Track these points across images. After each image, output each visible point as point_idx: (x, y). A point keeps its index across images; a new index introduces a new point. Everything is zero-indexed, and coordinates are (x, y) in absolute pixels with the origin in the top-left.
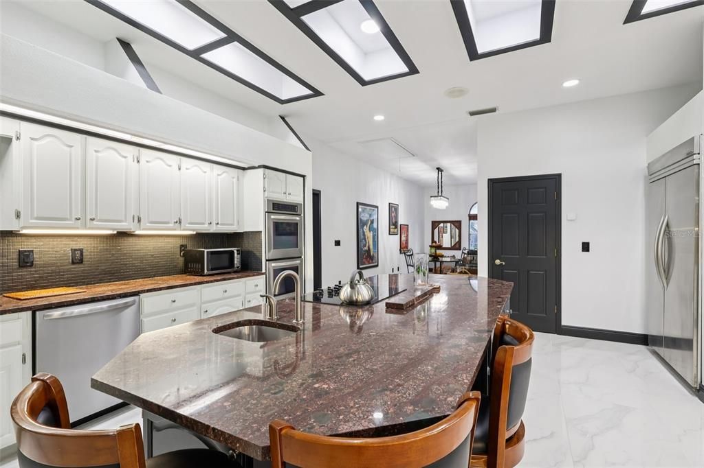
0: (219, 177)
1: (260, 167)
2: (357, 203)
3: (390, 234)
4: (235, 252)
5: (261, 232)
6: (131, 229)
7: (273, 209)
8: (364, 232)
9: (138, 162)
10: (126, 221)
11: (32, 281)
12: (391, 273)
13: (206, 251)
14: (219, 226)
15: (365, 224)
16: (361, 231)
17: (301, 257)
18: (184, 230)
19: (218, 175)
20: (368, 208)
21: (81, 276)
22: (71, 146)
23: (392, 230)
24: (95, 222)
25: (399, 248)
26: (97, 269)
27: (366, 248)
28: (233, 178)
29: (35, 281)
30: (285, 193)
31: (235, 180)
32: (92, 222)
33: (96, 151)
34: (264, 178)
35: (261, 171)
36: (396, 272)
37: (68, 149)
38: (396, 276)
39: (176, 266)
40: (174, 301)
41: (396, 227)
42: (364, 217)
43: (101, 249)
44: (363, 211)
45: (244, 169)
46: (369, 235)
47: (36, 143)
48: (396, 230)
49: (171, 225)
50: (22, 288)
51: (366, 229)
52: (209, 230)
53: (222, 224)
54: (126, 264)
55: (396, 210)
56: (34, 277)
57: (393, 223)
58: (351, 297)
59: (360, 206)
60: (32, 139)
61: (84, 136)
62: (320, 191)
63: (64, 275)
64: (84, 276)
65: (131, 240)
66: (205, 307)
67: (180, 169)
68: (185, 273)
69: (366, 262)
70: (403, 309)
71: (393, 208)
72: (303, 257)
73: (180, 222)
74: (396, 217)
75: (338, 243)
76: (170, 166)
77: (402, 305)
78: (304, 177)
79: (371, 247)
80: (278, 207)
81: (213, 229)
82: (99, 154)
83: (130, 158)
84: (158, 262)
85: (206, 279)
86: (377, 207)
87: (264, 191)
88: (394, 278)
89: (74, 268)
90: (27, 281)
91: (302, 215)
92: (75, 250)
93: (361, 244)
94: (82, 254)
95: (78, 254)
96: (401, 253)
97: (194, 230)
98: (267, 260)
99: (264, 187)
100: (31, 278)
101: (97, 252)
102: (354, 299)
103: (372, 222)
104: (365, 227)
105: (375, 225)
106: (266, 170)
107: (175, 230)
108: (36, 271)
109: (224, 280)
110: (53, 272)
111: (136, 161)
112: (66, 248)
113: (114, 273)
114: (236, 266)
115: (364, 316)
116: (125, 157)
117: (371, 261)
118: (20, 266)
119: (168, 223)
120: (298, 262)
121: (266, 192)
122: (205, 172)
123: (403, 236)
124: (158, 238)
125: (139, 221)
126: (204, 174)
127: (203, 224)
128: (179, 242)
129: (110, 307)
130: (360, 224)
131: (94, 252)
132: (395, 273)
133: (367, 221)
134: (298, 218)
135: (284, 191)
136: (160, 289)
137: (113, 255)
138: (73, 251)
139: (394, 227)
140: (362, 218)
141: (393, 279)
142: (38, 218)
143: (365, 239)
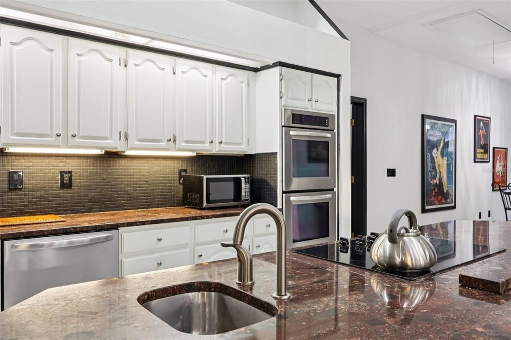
0: (224, 82)
1: (275, 65)
2: (423, 116)
3: (475, 162)
4: (243, 179)
5: (276, 153)
6: (117, 148)
7: (293, 122)
8: (432, 158)
9: (126, 66)
10: (111, 139)
11: (21, 206)
12: (477, 219)
13: (205, 177)
14: (222, 145)
15: (434, 145)
16: (428, 156)
17: (333, 190)
18: (179, 150)
19: (222, 79)
20: (440, 122)
21: (70, 203)
22: (52, 50)
23: (479, 156)
24: (77, 139)
25: (492, 182)
26: (87, 196)
27: (436, 181)
28: (242, 82)
29: (25, 206)
30: (310, 100)
31: (244, 85)
32: (73, 138)
33: (79, 55)
34: (281, 80)
35: (277, 69)
36: (485, 217)
37: (49, 53)
38: (486, 224)
39: (174, 196)
40: (160, 240)
41: (486, 151)
42: (434, 135)
43: (90, 173)
44: (432, 128)
45: (256, 70)
46: (442, 163)
47: (16, 48)
48: (486, 156)
49: (164, 144)
50: (13, 214)
51: (436, 153)
52: (210, 151)
53: (226, 143)
54: (117, 191)
55: (487, 125)
56: (23, 202)
57: (482, 146)
58: (392, 257)
59: (427, 121)
60: (13, 44)
61: (66, 37)
62: (365, 100)
63: (52, 201)
64: (75, 203)
65: (123, 162)
66: (199, 250)
67: (174, 73)
68: (184, 205)
69: (436, 202)
70: (498, 293)
71: (481, 124)
72: (336, 190)
73: (175, 141)
74: (487, 136)
75: (391, 173)
76: (163, 69)
77: (496, 284)
78: (338, 76)
79: (445, 180)
80: (300, 119)
81: (216, 150)
82: (81, 58)
83: (116, 62)
84: (153, 190)
85: (204, 213)
86: (455, 121)
87: (281, 98)
88: (481, 227)
89: (64, 193)
90: (16, 206)
91: (336, 131)
92: (64, 172)
93: (429, 175)
94: (70, 178)
95: (66, 177)
96: (493, 190)
97: (193, 151)
98: (283, 192)
99: (281, 92)
100: (21, 202)
101: (87, 176)
102: (398, 260)
103: (446, 145)
104: (435, 151)
105: (451, 149)
106: (283, 67)
107: (168, 150)
108: (25, 195)
109: (225, 215)
110: (41, 196)
111: (123, 64)
112: (54, 169)
113: (104, 201)
114: (243, 198)
115: (417, 295)
116: (111, 61)
117: (444, 201)
118: (10, 190)
119: (159, 141)
120: (329, 196)
121: (283, 99)
122: (206, 76)
123: (498, 164)
124: (154, 161)
125: (127, 138)
126: (204, 78)
127: (203, 142)
128: (178, 165)
129: (92, 240)
130: (426, 146)
131: (83, 176)
132: (482, 219)
133: (439, 141)
134: (329, 135)
135: (308, 97)
136: (143, 223)
137: (103, 179)
138: (62, 173)
139: (482, 151)
140: (431, 138)
141: (481, 229)
142: (18, 134)
143: (434, 168)
